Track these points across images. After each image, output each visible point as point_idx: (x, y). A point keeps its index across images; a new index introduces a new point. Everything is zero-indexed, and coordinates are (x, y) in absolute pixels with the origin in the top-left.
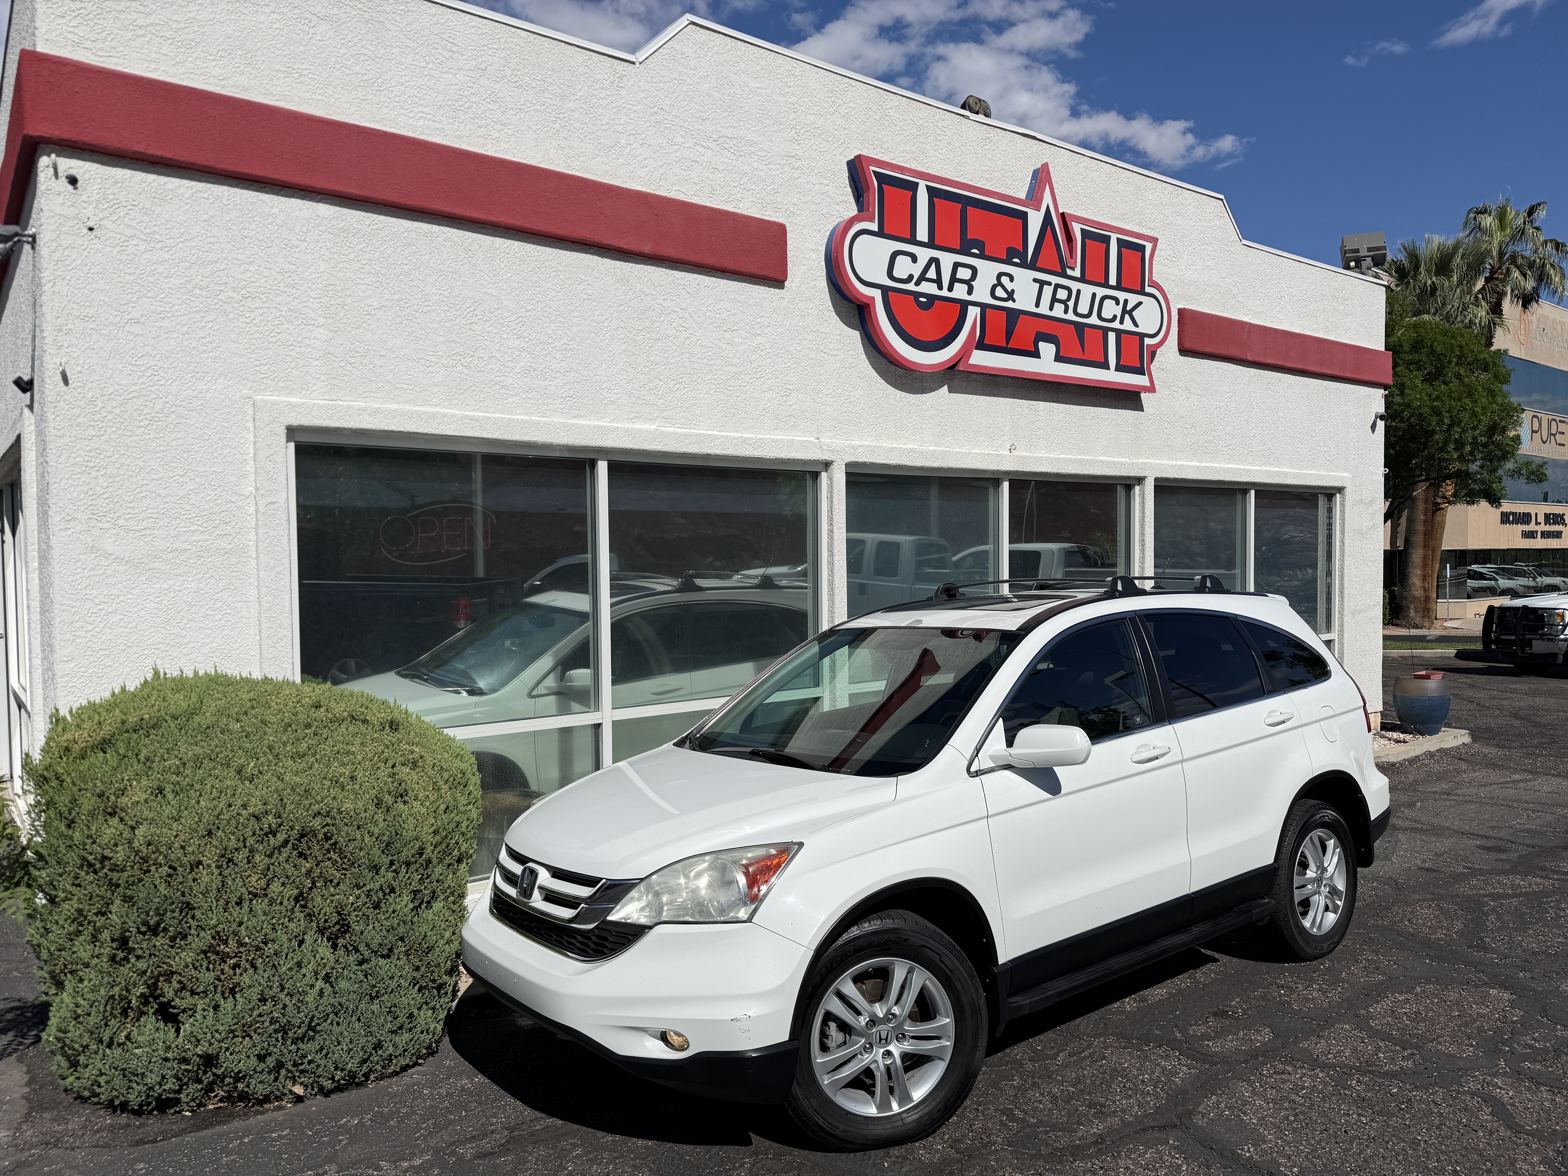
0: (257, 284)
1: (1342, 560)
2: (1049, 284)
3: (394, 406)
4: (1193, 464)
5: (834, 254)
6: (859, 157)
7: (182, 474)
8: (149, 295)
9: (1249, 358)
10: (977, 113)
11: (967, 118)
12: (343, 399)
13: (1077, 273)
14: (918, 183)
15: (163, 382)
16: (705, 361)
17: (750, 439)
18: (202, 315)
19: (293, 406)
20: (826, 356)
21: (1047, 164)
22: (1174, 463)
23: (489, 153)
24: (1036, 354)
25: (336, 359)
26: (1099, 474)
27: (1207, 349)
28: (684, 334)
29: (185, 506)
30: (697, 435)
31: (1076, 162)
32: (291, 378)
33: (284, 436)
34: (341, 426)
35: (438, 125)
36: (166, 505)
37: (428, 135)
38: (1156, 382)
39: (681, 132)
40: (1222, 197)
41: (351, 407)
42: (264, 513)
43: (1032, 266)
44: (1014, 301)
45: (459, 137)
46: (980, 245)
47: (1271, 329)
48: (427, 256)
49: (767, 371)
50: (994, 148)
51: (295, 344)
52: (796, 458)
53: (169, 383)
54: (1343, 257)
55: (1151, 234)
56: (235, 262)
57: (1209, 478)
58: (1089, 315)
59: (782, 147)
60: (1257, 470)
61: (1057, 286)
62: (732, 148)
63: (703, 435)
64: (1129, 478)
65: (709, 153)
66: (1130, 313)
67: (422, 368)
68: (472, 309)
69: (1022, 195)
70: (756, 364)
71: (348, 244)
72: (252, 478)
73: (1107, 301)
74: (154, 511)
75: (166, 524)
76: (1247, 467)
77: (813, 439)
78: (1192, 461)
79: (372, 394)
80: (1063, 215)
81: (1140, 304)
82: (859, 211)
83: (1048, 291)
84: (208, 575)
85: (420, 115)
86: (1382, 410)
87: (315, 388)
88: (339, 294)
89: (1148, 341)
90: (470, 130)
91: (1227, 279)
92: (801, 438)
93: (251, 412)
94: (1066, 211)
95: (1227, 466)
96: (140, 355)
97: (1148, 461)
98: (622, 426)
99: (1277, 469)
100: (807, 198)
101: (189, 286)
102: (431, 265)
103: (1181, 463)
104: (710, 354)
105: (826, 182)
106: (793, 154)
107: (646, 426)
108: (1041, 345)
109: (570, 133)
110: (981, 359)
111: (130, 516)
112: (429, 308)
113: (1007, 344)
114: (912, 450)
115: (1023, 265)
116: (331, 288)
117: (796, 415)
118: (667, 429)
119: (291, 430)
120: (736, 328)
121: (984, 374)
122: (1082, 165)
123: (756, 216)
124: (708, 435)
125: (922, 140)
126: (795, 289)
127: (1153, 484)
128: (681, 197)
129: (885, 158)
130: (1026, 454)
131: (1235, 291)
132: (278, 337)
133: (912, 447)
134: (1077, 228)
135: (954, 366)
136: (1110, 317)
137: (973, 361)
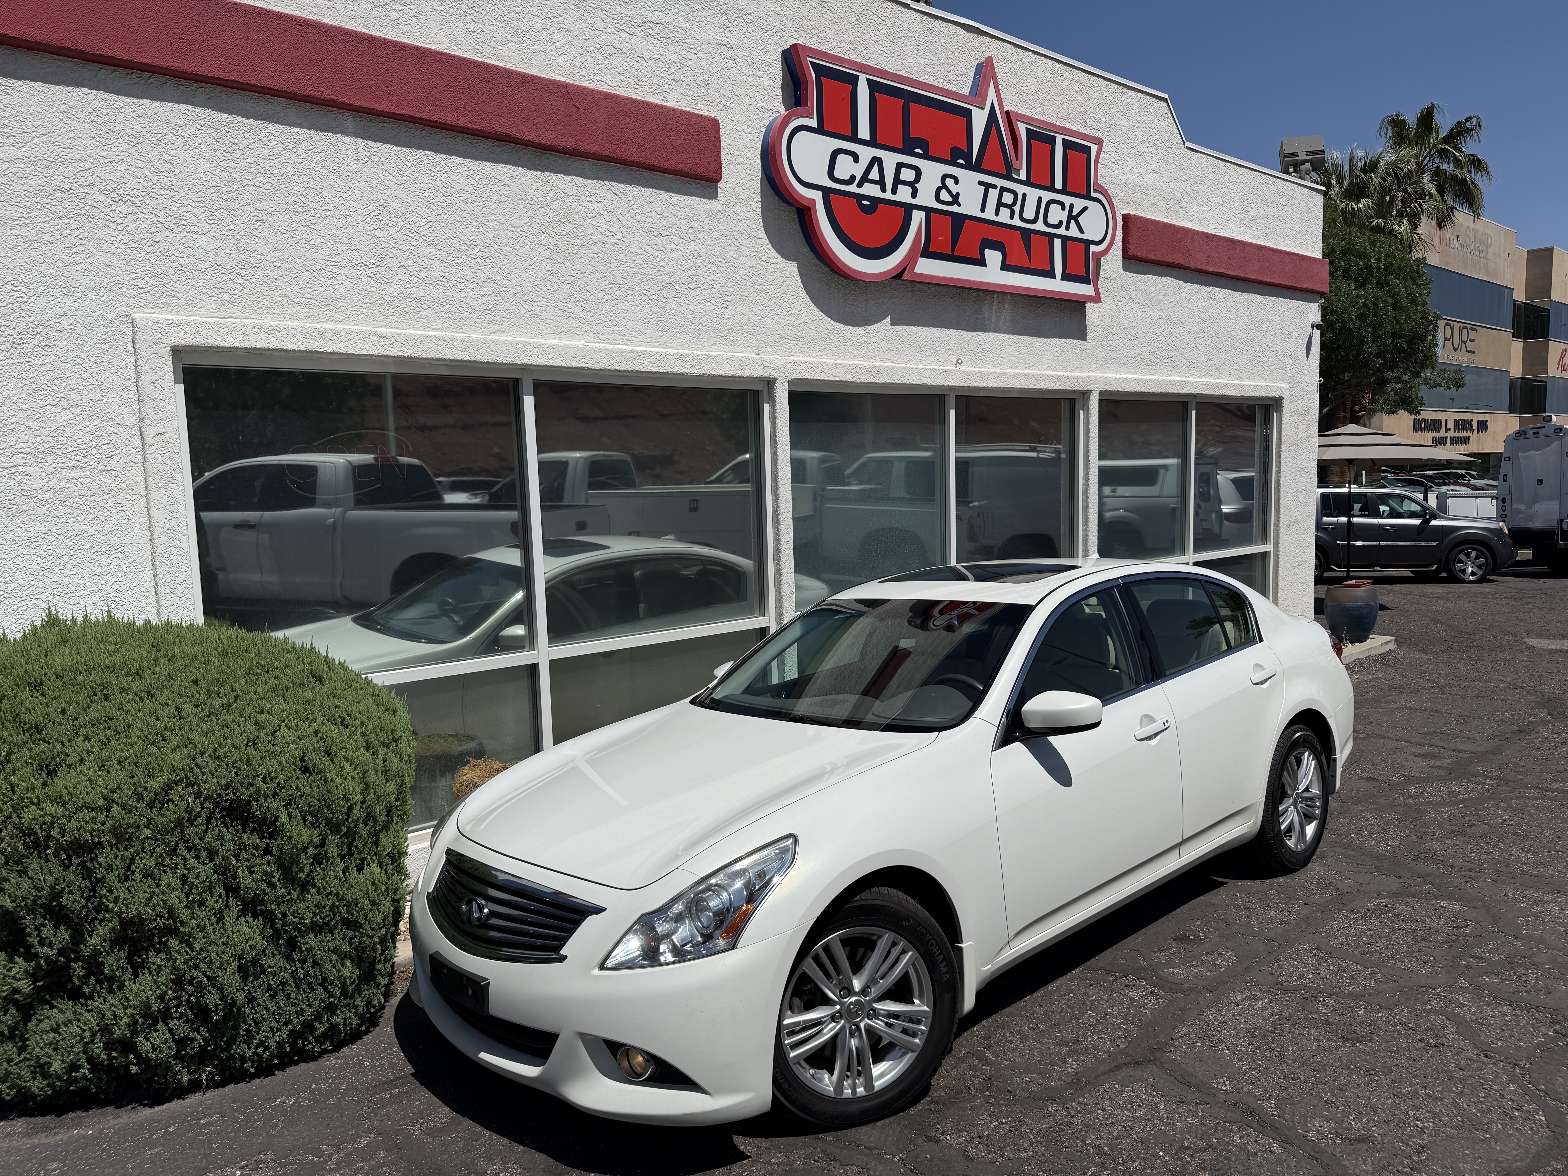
0: (128, 186)
1: (1279, 472)
2: (995, 187)
3: (294, 324)
4: (1136, 376)
5: (771, 152)
6: (795, 46)
7: (55, 402)
9: (1192, 266)
11: (908, 5)
12: (234, 316)
13: (1023, 176)
14: (858, 76)
15: (25, 300)
16: (636, 270)
17: (686, 356)
18: (67, 221)
19: (179, 325)
20: (764, 264)
21: (990, 58)
22: (1118, 376)
23: (389, 37)
24: (982, 262)
25: (224, 271)
26: (1044, 388)
27: (1152, 257)
28: (612, 240)
29: (61, 438)
30: (629, 351)
31: (1020, 57)
32: (173, 293)
33: (170, 358)
34: (234, 346)
36: (38, 439)
37: (318, 15)
38: (1101, 291)
39: (602, 16)
40: (1166, 96)
41: (246, 325)
42: (152, 445)
43: (977, 168)
44: (959, 205)
45: (354, 18)
46: (923, 144)
47: (1213, 235)
48: (323, 153)
49: (704, 280)
50: (936, 39)
51: (176, 253)
52: (737, 375)
53: (32, 299)
54: (1282, 162)
55: (1096, 135)
56: (101, 161)
57: (1152, 391)
58: (1035, 221)
59: (712, 34)
60: (1198, 382)
61: (1003, 189)
62: (658, 34)
63: (636, 352)
64: (1074, 392)
65: (634, 40)
66: (1076, 218)
67: (324, 281)
68: (375, 214)
69: (966, 91)
70: (690, 274)
71: (232, 139)
72: (136, 407)
73: (1053, 206)
74: (25, 445)
75: (39, 460)
76: (1189, 379)
77: (753, 355)
78: (1135, 373)
79: (268, 310)
80: (1008, 112)
81: (1085, 209)
83: (993, 194)
84: (92, 516)
86: (1318, 320)
87: (203, 304)
88: (225, 197)
89: (1093, 248)
90: (366, 9)
91: (1171, 184)
92: (741, 355)
93: (129, 331)
94: (1010, 109)
95: (1170, 378)
97: (1093, 374)
98: (547, 342)
99: (1218, 381)
100: (739, 91)
101: (49, 188)
103: (1125, 376)
104: (641, 262)
105: (760, 73)
106: (725, 42)
108: (988, 253)
109: (479, 15)
110: (926, 267)
112: (328, 213)
113: (953, 251)
114: (857, 366)
115: (968, 166)
116: (215, 189)
117: (735, 329)
118: (597, 345)
119: (177, 352)
120: (667, 233)
121: (929, 284)
122: (1027, 59)
123: (686, 109)
124: (642, 351)
125: (861, 30)
126: (730, 190)
127: (1097, 398)
128: (604, 88)
129: (823, 49)
130: (973, 369)
131: (1178, 195)
132: (157, 247)
133: (856, 362)
134: (1022, 128)
135: (898, 275)
136: (1056, 223)
137: (918, 269)
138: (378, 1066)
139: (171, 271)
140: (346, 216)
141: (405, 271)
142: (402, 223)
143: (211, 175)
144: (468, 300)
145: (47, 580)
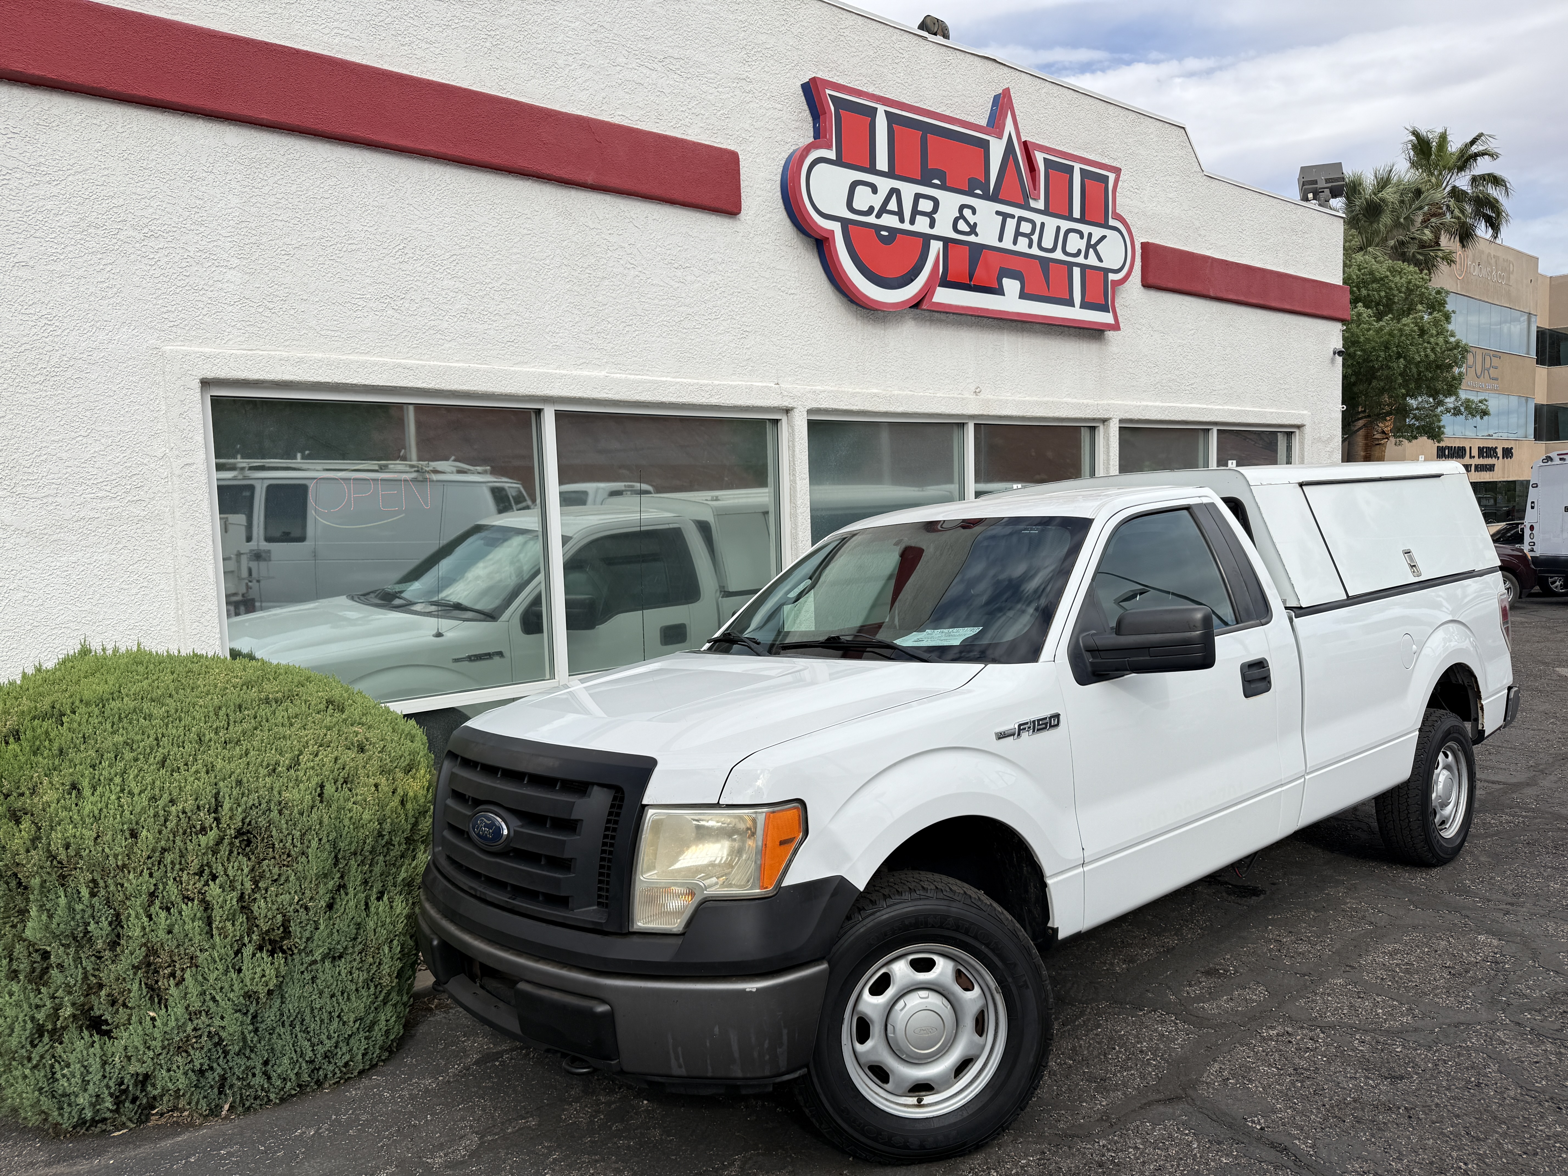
0: (160, 221)
2: (1013, 217)
3: (320, 356)
4: (1157, 404)
5: (791, 185)
6: (814, 80)
7: (85, 434)
8: (37, 235)
9: (1212, 294)
10: (935, 34)
11: (925, 38)
12: (262, 348)
13: (1040, 205)
14: (876, 109)
15: (58, 333)
16: (656, 301)
17: (707, 385)
18: (99, 256)
19: (207, 357)
20: (784, 294)
21: (1008, 89)
22: (1139, 404)
23: (415, 75)
24: (1000, 291)
25: (252, 304)
26: (1064, 416)
27: (1171, 285)
28: (633, 273)
29: (91, 469)
30: (650, 381)
31: (1038, 88)
32: (203, 326)
33: (199, 390)
34: (261, 378)
35: (356, 43)
36: (69, 470)
37: (346, 54)
38: (1120, 320)
39: (624, 52)
41: (272, 357)
42: (180, 476)
43: (994, 198)
44: (977, 235)
45: (381, 57)
46: (941, 175)
47: (1232, 263)
48: (350, 189)
49: (723, 311)
50: (953, 71)
51: (205, 287)
52: (756, 405)
53: (65, 333)
54: (1301, 189)
55: (1114, 164)
56: (134, 197)
57: (1173, 418)
58: (1053, 250)
59: (732, 68)
60: (1219, 410)
61: (1021, 219)
62: (678, 69)
63: (656, 382)
64: (1094, 420)
65: (654, 75)
66: (1094, 247)
67: (349, 313)
68: (401, 247)
70: (710, 304)
71: (261, 176)
72: (165, 438)
73: (1072, 236)
74: (56, 476)
75: (70, 490)
76: (1210, 407)
77: (772, 385)
78: (1156, 401)
79: (295, 342)
80: (1025, 143)
81: (1104, 237)
82: (815, 138)
83: (1011, 224)
84: (120, 546)
85: (336, 31)
86: (1339, 346)
87: (231, 336)
88: (254, 232)
89: (1112, 277)
90: (392, 48)
91: (1190, 212)
92: (760, 384)
93: (159, 364)
94: (1028, 139)
95: (1190, 405)
96: (31, 302)
97: (1113, 402)
98: (569, 373)
99: (1239, 408)
100: (759, 125)
101: (83, 225)
102: (354, 198)
103: (1145, 403)
104: (661, 293)
105: (779, 106)
106: (744, 76)
107: (595, 373)
108: (1006, 282)
109: (503, 52)
110: (945, 296)
111: (29, 482)
112: (354, 247)
113: (971, 280)
114: (876, 395)
115: (986, 197)
116: (244, 225)
117: (754, 360)
118: (618, 376)
119: (206, 383)
120: (688, 265)
121: (947, 313)
122: (1044, 90)
123: (706, 143)
124: (661, 381)
125: (878, 63)
126: (750, 222)
127: (1118, 425)
128: (625, 123)
129: (841, 82)
130: (992, 397)
131: (1197, 224)
132: (187, 281)
133: (875, 391)
134: (1040, 158)
135: (917, 304)
136: (1075, 252)
137: (936, 299)
138: (399, 1097)
139: (201, 305)
140: (372, 250)
141: (428, 304)
142: (426, 256)
143: (241, 211)
144: (492, 332)
145: (74, 608)
